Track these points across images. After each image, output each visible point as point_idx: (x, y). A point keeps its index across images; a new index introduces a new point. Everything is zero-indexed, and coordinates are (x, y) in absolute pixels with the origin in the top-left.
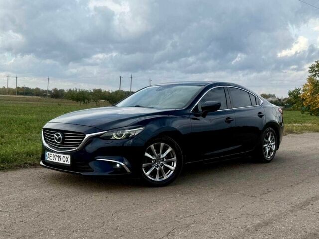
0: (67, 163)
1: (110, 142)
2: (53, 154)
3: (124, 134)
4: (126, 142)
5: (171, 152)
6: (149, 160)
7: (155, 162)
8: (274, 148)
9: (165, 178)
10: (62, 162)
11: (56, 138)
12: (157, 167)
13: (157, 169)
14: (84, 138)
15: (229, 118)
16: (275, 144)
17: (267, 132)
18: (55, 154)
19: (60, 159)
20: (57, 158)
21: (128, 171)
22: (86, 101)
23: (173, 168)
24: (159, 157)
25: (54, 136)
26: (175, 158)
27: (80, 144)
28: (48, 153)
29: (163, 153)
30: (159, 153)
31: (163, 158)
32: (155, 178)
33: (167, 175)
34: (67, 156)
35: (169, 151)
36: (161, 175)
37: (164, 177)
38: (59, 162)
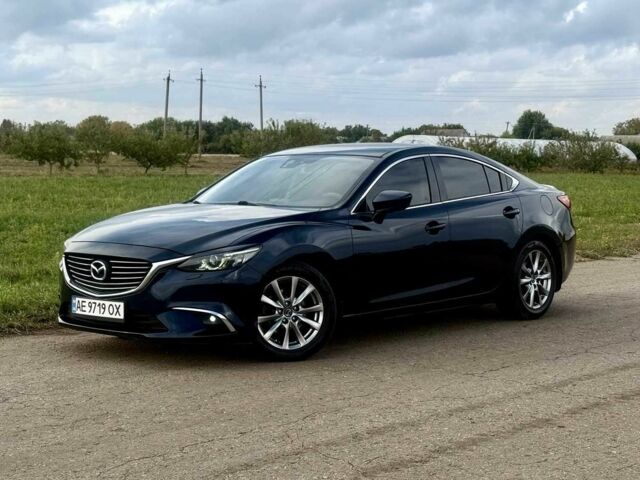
0: (118, 317)
1: (197, 275)
2: (88, 301)
3: (223, 260)
4: (227, 275)
5: (312, 292)
6: (270, 309)
7: (281, 314)
8: (548, 286)
9: (302, 344)
10: (107, 315)
11: (94, 271)
12: (286, 322)
13: (286, 326)
14: (149, 270)
15: (434, 223)
16: (553, 278)
17: (529, 250)
18: (92, 301)
19: (102, 310)
20: (97, 308)
21: (232, 329)
23: (317, 323)
24: (290, 303)
26: (320, 306)
27: (141, 280)
28: (77, 299)
29: (297, 295)
30: (289, 296)
31: (297, 306)
32: (281, 344)
33: (306, 339)
34: (118, 304)
35: (308, 291)
36: (293, 338)
37: (298, 343)
38: (101, 315)
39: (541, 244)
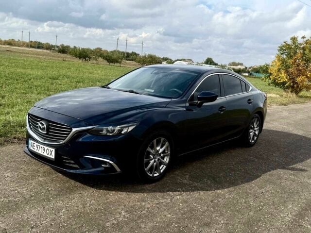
0: (51, 157)
2: (36, 144)
3: (116, 130)
10: (45, 154)
11: (40, 127)
14: (71, 131)
15: (222, 107)
16: (259, 129)
17: (254, 118)
18: (38, 144)
19: (43, 151)
20: (41, 149)
21: (119, 170)
22: (87, 59)
25: (38, 124)
26: (169, 153)
28: (31, 141)
33: (161, 170)
34: (52, 149)
38: (42, 154)
39: (258, 116)
